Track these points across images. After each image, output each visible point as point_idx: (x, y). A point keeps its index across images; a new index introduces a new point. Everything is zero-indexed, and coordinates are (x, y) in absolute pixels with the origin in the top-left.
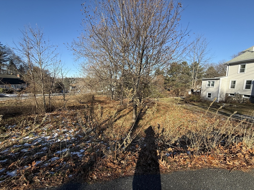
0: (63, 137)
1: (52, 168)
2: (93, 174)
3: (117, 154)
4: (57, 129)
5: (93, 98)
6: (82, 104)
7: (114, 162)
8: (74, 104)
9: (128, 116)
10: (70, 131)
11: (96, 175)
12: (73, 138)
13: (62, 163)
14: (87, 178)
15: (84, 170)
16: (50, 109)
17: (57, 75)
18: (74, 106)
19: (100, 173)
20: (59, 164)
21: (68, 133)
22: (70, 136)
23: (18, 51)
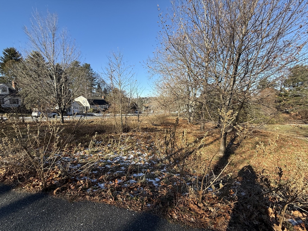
0: (138, 160)
1: (132, 191)
2: (173, 212)
3: (203, 196)
4: (132, 150)
5: (177, 121)
6: (155, 127)
7: (199, 205)
8: (147, 126)
9: (211, 146)
10: (144, 155)
11: (176, 214)
12: (147, 163)
13: (139, 188)
14: (167, 214)
15: (162, 203)
16: (126, 129)
17: (133, 95)
18: (147, 128)
19: (181, 214)
20: (137, 188)
21: (142, 157)
22: (144, 160)
23: (104, 75)
